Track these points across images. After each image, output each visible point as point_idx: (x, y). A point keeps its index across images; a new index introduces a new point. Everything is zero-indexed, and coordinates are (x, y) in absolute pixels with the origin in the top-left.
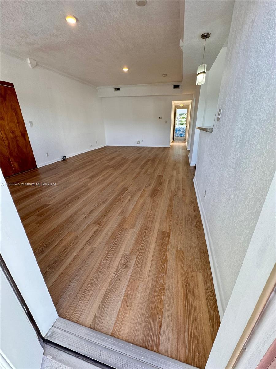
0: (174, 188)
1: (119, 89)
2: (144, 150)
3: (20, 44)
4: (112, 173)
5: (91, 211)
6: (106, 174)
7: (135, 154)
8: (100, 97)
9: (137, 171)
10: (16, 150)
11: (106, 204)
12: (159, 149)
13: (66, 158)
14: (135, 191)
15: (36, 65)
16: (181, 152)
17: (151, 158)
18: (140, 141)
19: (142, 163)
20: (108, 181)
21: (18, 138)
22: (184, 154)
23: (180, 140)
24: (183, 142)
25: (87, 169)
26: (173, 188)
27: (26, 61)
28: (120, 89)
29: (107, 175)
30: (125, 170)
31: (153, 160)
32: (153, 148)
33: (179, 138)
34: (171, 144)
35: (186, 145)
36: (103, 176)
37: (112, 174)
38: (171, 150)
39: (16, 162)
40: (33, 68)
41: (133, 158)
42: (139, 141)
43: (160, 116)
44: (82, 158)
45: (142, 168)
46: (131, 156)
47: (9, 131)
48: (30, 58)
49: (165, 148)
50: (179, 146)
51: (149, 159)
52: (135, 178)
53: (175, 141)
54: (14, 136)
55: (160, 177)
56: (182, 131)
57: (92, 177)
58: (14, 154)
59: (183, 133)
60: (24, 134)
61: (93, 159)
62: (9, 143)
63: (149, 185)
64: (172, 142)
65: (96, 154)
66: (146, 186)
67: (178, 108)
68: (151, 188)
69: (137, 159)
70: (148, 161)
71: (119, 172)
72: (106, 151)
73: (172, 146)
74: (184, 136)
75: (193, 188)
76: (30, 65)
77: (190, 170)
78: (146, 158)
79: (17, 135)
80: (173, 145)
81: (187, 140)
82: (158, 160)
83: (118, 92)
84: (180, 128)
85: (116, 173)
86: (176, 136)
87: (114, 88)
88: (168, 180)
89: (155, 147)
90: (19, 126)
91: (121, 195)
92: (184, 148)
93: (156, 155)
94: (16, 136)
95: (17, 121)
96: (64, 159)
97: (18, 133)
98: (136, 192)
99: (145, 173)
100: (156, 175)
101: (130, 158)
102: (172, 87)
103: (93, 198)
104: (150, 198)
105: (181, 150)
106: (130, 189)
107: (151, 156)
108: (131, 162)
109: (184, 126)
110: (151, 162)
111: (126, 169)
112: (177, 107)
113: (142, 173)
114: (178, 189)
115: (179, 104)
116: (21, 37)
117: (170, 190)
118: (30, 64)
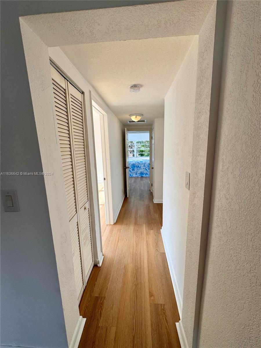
56: (142, 168)
59: (145, 172)
109: (146, 159)
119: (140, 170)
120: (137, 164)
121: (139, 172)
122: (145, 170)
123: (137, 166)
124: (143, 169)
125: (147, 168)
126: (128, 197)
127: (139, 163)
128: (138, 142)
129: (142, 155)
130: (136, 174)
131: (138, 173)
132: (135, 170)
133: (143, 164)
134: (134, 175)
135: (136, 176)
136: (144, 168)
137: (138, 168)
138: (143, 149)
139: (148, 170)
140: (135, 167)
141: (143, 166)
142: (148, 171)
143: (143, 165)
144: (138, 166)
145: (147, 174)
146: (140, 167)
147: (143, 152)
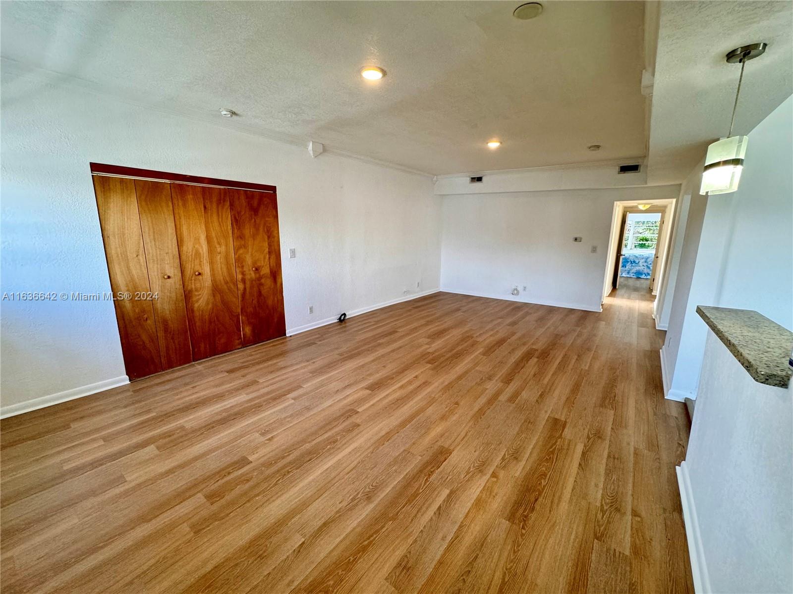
0: (599, 496)
1: (479, 179)
2: (527, 314)
3: (295, 123)
4: (424, 383)
5: (325, 524)
6: (410, 383)
7: (499, 324)
8: (440, 195)
9: (491, 387)
10: (255, 302)
11: (372, 506)
12: (567, 315)
13: (347, 317)
14: (468, 473)
15: (322, 151)
16: (635, 334)
17: (540, 346)
18: (520, 289)
19: (513, 360)
20: (406, 410)
21: (263, 281)
22: (646, 345)
23: (636, 289)
24: (643, 298)
25: (375, 358)
26: (596, 495)
27: (306, 147)
28: (484, 179)
29: (411, 388)
30: (460, 378)
31: (544, 355)
32: (551, 310)
33: (631, 282)
34: (607, 300)
35: (655, 313)
36: (401, 387)
37: (426, 384)
38: (602, 324)
39: (250, 323)
40: (316, 157)
41: (492, 339)
42: (516, 289)
43: (578, 235)
44: (377, 322)
45: (508, 380)
46: (487, 331)
47: (251, 268)
48: (312, 141)
49: (585, 315)
50: (631, 311)
51: (534, 347)
52: (481, 412)
53: (618, 292)
54: (258, 275)
55: (556, 425)
56: (641, 264)
57: (375, 387)
58: (250, 310)
59: (646, 271)
60: (276, 273)
61: (397, 328)
62: (245, 289)
63: (515, 456)
64: (611, 295)
65: (409, 313)
66: (503, 459)
67: (632, 212)
68: (518, 470)
69: (500, 342)
70: (528, 356)
71: (443, 383)
72: (433, 307)
73: (607, 309)
74: (649, 277)
75: (676, 515)
76: (311, 153)
77: (666, 417)
78: (524, 344)
79: (263, 275)
80: (611, 306)
81: (657, 292)
82: (562, 355)
83: (477, 185)
84: (637, 257)
85: (436, 384)
86: (624, 275)
87: (469, 176)
88: (580, 448)
89: (559, 308)
90: (269, 258)
91: (422, 480)
92: (647, 321)
93: (557, 335)
94: (260, 275)
95: (269, 249)
96: (342, 319)
97: (266, 271)
98: (471, 476)
99: (512, 399)
100: (544, 417)
101: (485, 336)
102: (618, 169)
103: (346, 470)
104: (506, 524)
105: (635, 327)
106: (454, 458)
107: (540, 338)
108: (481, 350)
109: (650, 252)
110: (536, 360)
111: (466, 373)
112: (630, 210)
113: (503, 398)
114: (614, 504)
115: (636, 206)
116: (295, 114)
117: (584, 503)
118: (312, 151)
119: (638, 268)
120: (632, 259)
121: (634, 270)
122: (646, 268)
123: (632, 260)
124: (643, 266)
125: (651, 265)
126: (617, 288)
129: (642, 246)
130: (628, 273)
131: (631, 272)
132: (627, 267)
133: (643, 258)
135: (628, 276)
137: (633, 265)
138: (648, 235)
140: (628, 262)
141: (643, 262)
143: (644, 260)
144: (634, 262)
145: (648, 274)
146: (637, 262)
147: (647, 240)
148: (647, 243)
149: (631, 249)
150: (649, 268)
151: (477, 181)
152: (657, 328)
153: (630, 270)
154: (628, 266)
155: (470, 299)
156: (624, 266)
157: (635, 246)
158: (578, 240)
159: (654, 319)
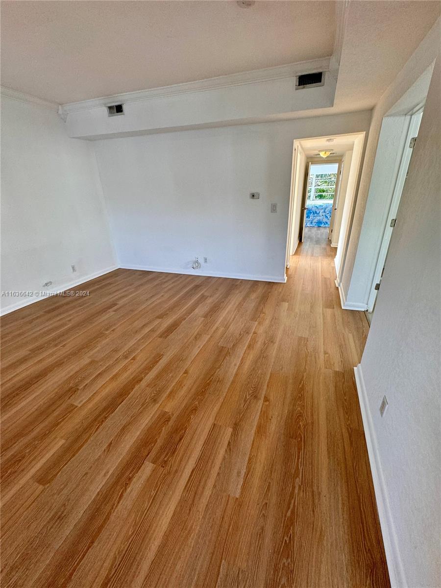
1: (119, 109)
16: (320, 323)
18: (201, 261)
28: (124, 108)
35: (338, 277)
42: (197, 262)
43: (254, 191)
56: (321, 214)
59: (325, 220)
67: (313, 163)
73: (292, 277)
74: (327, 225)
80: (295, 270)
83: (118, 117)
87: (105, 104)
102: (294, 81)
109: (328, 203)
112: (311, 160)
115: (316, 152)
119: (318, 218)
120: (314, 209)
121: (316, 220)
122: (324, 217)
123: (314, 211)
125: (328, 215)
126: (303, 241)
127: (317, 208)
128: (317, 176)
129: (321, 197)
130: (311, 223)
131: (314, 221)
132: (311, 217)
133: (322, 209)
134: (308, 224)
135: (311, 226)
136: (324, 214)
137: (315, 215)
138: (324, 187)
139: (329, 217)
140: (311, 213)
141: (322, 212)
142: (328, 219)
143: (323, 210)
144: (316, 212)
145: (326, 223)
146: (318, 213)
147: (324, 191)
148: (324, 194)
149: (313, 200)
150: (327, 217)
151: (117, 112)
152: (343, 308)
153: (313, 220)
154: (311, 215)
155: (150, 277)
156: (308, 217)
157: (316, 197)
158: (255, 197)
159: (338, 288)
